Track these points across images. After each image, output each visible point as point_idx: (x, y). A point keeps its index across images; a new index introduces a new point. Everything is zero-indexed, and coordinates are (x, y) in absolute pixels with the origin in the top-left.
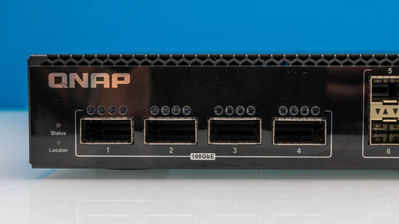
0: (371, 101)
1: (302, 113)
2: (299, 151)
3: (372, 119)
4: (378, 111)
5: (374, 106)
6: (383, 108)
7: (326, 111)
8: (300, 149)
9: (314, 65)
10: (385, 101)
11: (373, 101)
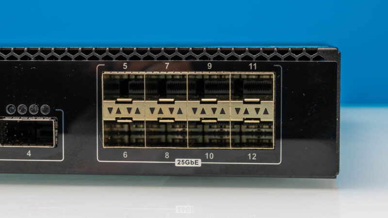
0: (103, 99)
1: (30, 112)
2: (29, 154)
3: (104, 119)
4: (110, 110)
5: (106, 104)
6: (115, 107)
7: (56, 110)
8: (29, 151)
9: (43, 59)
10: (119, 100)
11: (105, 99)
